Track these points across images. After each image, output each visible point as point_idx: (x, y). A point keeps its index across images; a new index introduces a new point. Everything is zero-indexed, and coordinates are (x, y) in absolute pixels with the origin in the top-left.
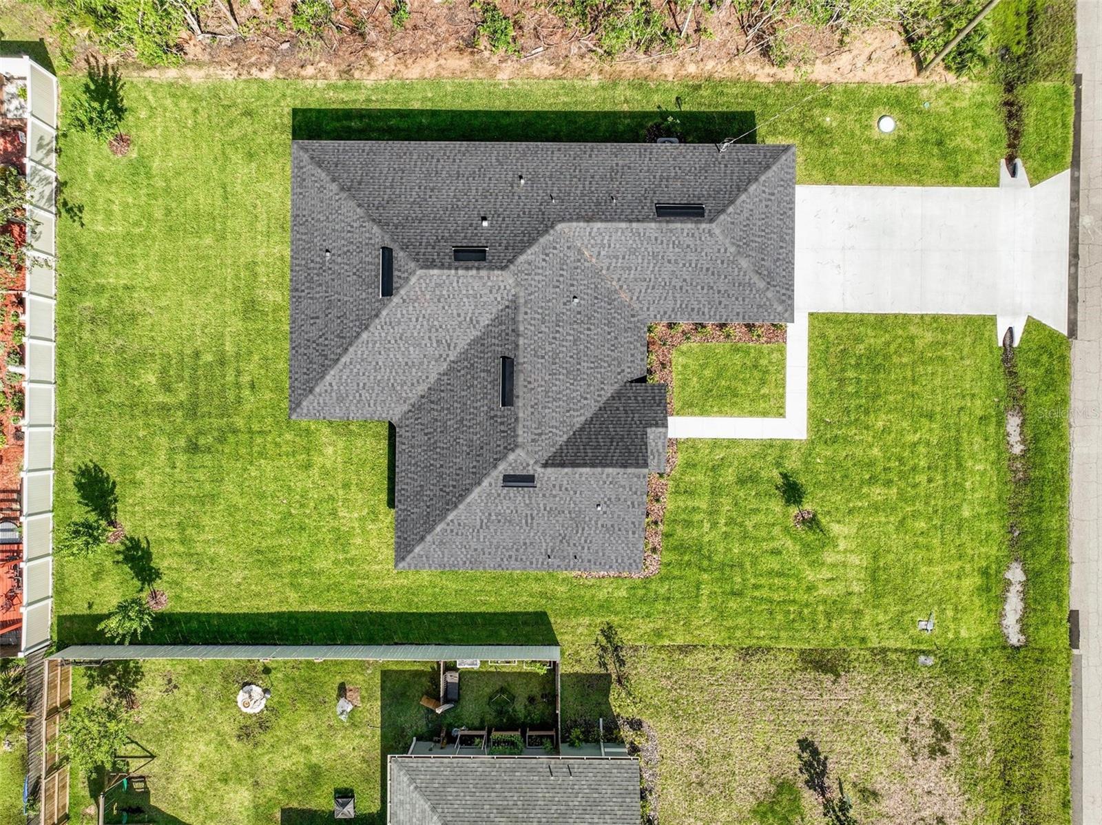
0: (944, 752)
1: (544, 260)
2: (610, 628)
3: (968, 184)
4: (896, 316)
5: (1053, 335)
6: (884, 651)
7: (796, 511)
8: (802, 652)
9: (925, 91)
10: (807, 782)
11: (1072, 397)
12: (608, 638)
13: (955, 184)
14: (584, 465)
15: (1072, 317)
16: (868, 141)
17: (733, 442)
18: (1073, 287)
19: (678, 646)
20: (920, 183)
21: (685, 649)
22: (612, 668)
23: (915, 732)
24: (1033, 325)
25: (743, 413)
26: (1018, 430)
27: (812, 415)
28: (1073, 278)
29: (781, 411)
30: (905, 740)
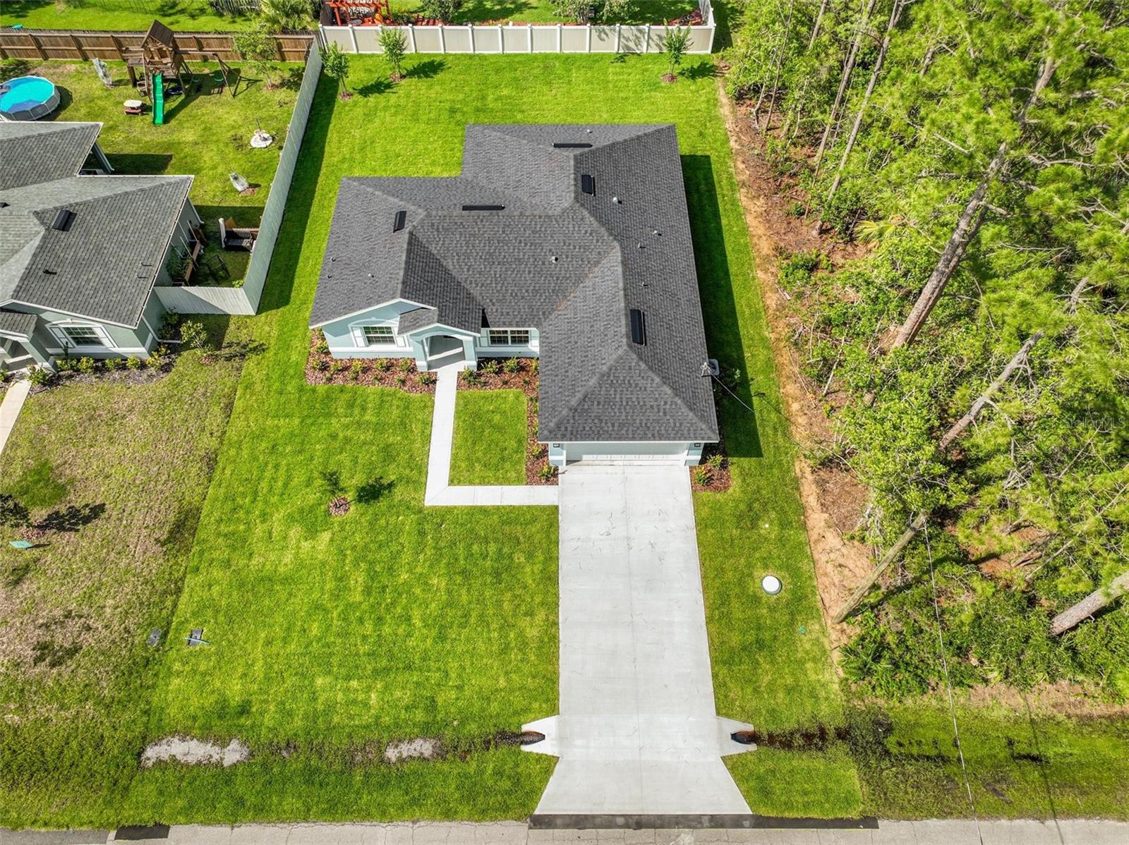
0: (38, 660)
1: (586, 232)
2: (264, 350)
3: (715, 676)
4: (557, 595)
5: (534, 794)
6: (179, 591)
7: (349, 499)
8: (199, 510)
9: (817, 627)
10: (57, 513)
11: (453, 824)
12: (255, 349)
13: (715, 662)
14: (408, 257)
15: (559, 822)
16: (750, 566)
17: (427, 439)
18: (598, 821)
19: (233, 403)
20: (709, 620)
21: (229, 407)
22: (225, 352)
23: (74, 626)
24: (548, 764)
25: (456, 447)
26: (416, 754)
27: (450, 510)
28: (609, 822)
29: (456, 482)
30: (68, 615)
